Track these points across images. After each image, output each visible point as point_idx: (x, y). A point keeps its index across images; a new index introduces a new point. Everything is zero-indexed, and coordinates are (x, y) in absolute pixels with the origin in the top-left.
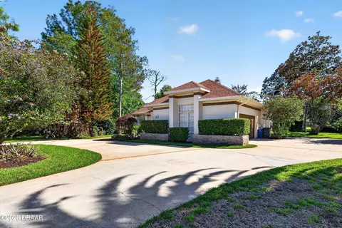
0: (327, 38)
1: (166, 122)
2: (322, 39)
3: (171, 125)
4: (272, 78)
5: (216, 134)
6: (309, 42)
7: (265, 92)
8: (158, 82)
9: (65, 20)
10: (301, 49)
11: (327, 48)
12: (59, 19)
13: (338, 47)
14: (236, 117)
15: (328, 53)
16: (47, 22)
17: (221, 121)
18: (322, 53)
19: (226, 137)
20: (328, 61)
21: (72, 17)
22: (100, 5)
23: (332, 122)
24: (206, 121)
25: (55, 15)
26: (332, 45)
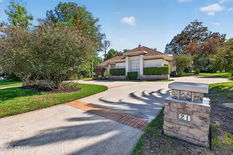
0: (201, 23)
1: (124, 70)
2: (198, 24)
3: (127, 71)
4: (171, 44)
5: (153, 75)
6: (191, 25)
7: (166, 52)
8: (107, 47)
9: (57, 13)
10: (187, 29)
11: (201, 28)
12: (54, 12)
13: (207, 28)
14: (163, 66)
15: (201, 31)
16: (47, 15)
17: (156, 68)
18: (199, 31)
19: (159, 76)
20: (202, 35)
21: (61, 12)
22: (76, 4)
23: (205, 67)
24: (147, 68)
25: (51, 11)
26: (203, 26)
